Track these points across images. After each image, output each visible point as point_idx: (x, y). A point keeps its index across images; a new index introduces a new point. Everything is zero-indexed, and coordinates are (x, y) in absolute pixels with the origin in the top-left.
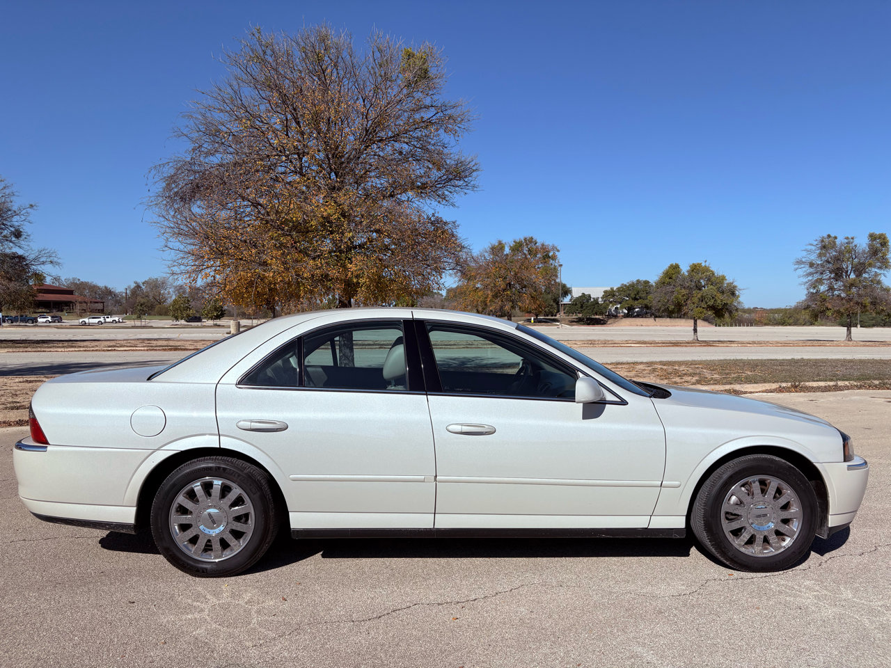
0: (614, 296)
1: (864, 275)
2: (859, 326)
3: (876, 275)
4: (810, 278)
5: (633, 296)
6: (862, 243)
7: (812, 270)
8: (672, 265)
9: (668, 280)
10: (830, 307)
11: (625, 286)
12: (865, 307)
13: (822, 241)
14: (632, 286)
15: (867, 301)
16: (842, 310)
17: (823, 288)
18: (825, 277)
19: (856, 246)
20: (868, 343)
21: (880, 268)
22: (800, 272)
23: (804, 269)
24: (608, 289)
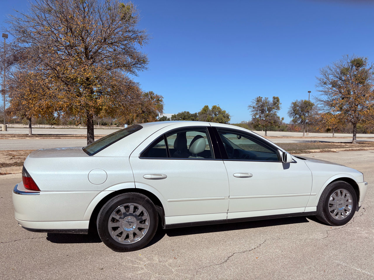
0: (176, 117)
1: (271, 112)
2: (262, 131)
3: (275, 112)
4: (253, 112)
5: (183, 118)
6: (271, 100)
7: (254, 110)
8: (205, 106)
9: (204, 112)
10: (260, 123)
11: (180, 113)
12: (272, 124)
13: (258, 99)
14: (183, 114)
15: (273, 121)
16: (264, 125)
17: (257, 116)
18: (258, 112)
19: (269, 101)
20: (273, 137)
21: (276, 109)
22: (250, 110)
23: (251, 109)
24: (174, 114)
